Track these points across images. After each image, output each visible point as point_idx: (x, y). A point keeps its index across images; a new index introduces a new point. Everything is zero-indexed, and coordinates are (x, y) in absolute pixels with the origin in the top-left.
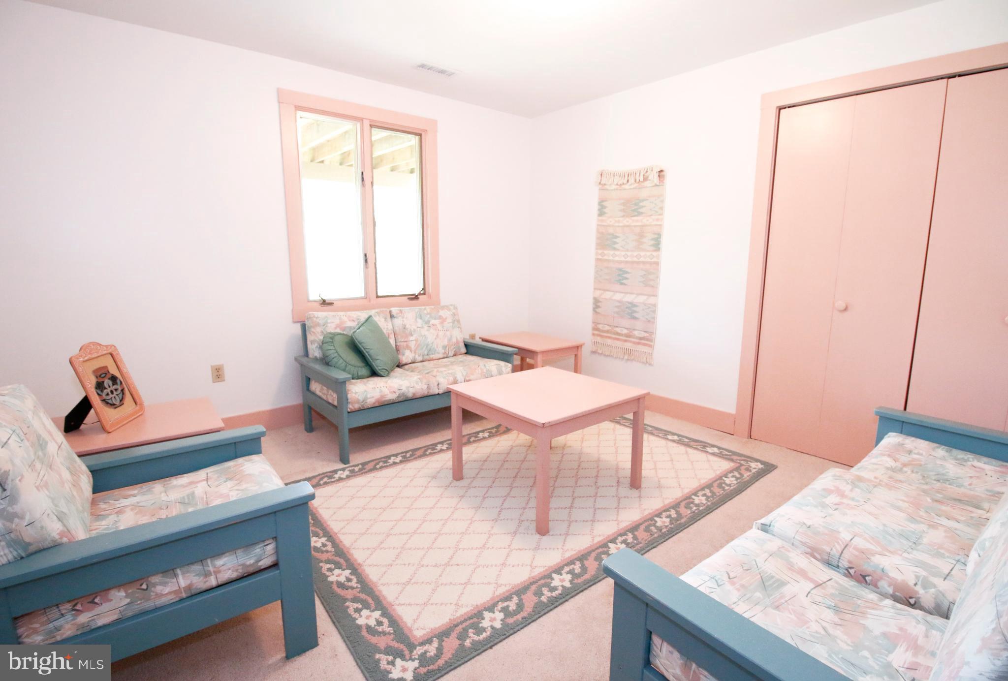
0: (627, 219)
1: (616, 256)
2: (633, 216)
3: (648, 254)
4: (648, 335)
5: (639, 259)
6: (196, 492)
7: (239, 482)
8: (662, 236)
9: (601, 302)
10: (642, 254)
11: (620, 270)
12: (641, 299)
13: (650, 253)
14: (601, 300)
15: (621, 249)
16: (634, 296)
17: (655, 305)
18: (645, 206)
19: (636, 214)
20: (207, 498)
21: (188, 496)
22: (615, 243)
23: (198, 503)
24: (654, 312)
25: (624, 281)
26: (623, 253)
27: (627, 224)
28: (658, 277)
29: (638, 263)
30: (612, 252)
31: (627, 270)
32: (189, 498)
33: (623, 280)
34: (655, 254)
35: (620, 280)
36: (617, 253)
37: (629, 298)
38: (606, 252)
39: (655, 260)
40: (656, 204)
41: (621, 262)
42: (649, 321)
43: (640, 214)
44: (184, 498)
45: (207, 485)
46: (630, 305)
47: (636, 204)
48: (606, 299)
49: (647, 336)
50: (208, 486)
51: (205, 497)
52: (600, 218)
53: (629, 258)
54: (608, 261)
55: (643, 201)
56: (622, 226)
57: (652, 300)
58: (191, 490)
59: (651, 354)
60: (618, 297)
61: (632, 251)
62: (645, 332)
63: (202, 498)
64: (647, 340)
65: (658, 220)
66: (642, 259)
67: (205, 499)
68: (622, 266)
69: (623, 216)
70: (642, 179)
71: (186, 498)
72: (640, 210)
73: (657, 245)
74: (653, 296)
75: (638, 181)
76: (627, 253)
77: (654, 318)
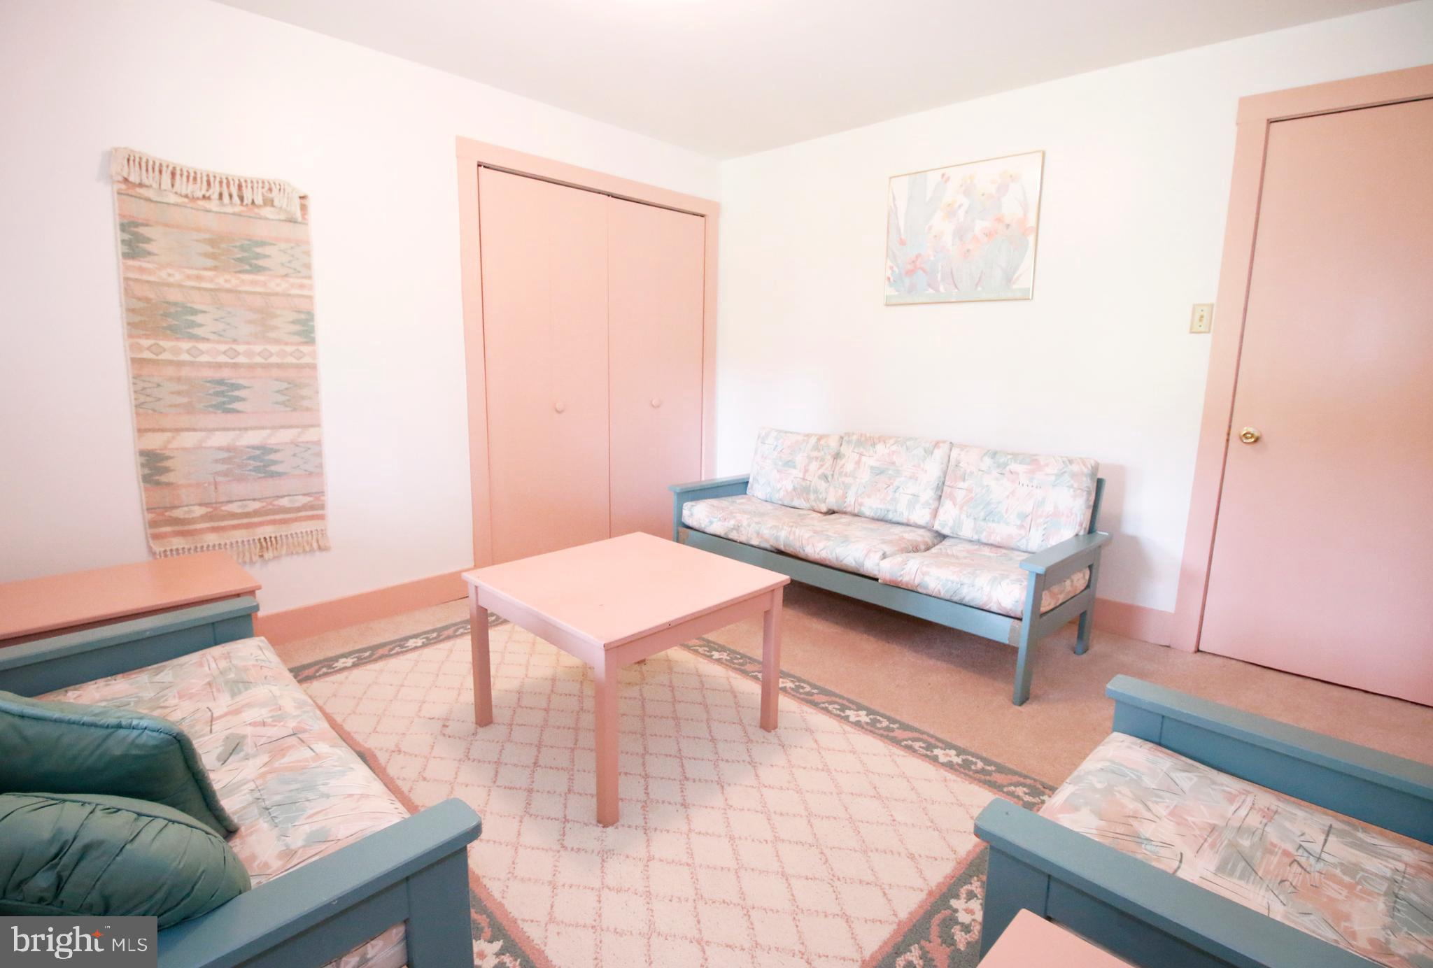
0: (227, 276)
1: (202, 353)
2: (240, 272)
3: (289, 349)
4: (311, 499)
5: (266, 359)
6: (1213, 868)
7: (1131, 821)
8: (315, 317)
9: (168, 458)
10: (274, 349)
11: (221, 382)
12: (285, 436)
13: (294, 348)
14: (168, 453)
15: (212, 337)
16: (265, 433)
17: (318, 443)
18: (269, 256)
19: (247, 267)
20: (1206, 840)
21: (1231, 874)
22: (194, 324)
23: (1226, 842)
24: (319, 454)
25: (235, 406)
26: (223, 347)
27: (228, 286)
28: (317, 392)
29: (266, 367)
30: (185, 345)
31: (241, 382)
32: (1234, 866)
33: (230, 403)
34: (305, 349)
35: (224, 403)
36: (203, 346)
37: (253, 438)
38: (162, 343)
39: (306, 360)
40: (293, 256)
41: (219, 366)
42: (311, 474)
43: (259, 270)
44: (1241, 877)
45: (1183, 866)
46: (258, 452)
47: (242, 248)
48: (184, 449)
49: (311, 502)
50: (1183, 861)
51: (1206, 845)
52: (131, 262)
53: (240, 356)
54: (180, 364)
55: (263, 244)
56: (211, 290)
57: (310, 435)
58: (1218, 880)
59: (323, 532)
60: (220, 439)
61: (248, 343)
62: (304, 495)
63: (1212, 846)
64: (315, 508)
65: (302, 286)
66: (274, 360)
67: (1210, 840)
68: (225, 373)
69: (215, 268)
70: (259, 201)
71: (1238, 873)
72: (254, 262)
73: (306, 330)
74: (312, 426)
75: (247, 200)
76: (234, 346)
77: (321, 466)
